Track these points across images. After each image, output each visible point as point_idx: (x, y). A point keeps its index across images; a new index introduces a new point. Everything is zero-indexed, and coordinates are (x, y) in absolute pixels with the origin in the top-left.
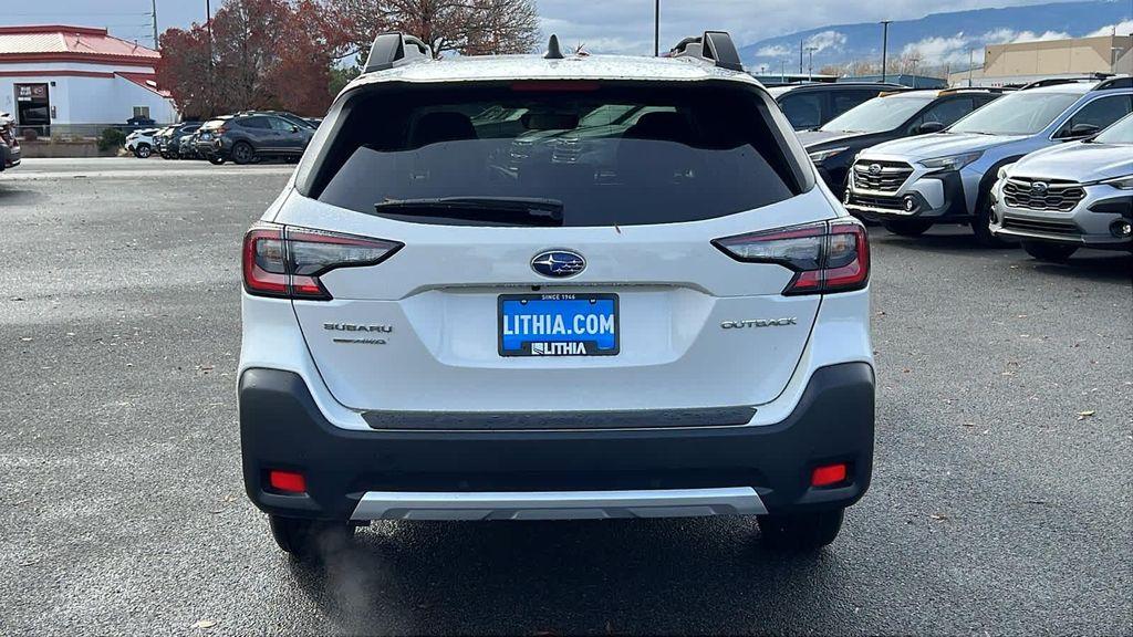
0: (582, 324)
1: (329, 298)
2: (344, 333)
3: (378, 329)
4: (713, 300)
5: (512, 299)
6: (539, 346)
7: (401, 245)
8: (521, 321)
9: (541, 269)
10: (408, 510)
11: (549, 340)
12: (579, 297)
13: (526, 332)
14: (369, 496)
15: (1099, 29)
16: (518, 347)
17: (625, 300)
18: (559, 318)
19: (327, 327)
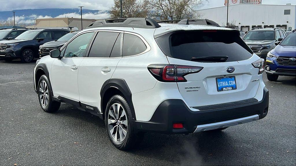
0: (230, 83)
1: (186, 81)
2: (190, 89)
3: (197, 87)
4: (252, 76)
5: (219, 78)
6: (224, 89)
7: (203, 68)
8: (221, 83)
9: (228, 71)
10: (205, 129)
11: (226, 87)
12: (230, 77)
13: (222, 86)
14: (198, 127)
15: (58, 15)
16: (221, 89)
17: (236, 77)
18: (227, 82)
19: (186, 88)
